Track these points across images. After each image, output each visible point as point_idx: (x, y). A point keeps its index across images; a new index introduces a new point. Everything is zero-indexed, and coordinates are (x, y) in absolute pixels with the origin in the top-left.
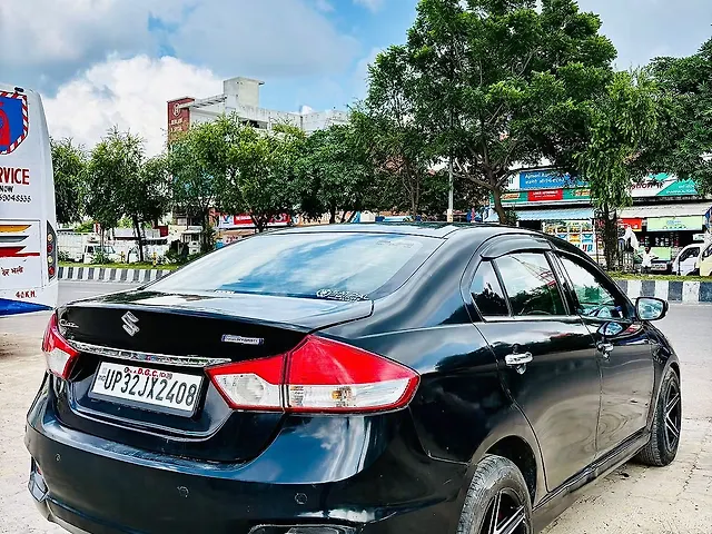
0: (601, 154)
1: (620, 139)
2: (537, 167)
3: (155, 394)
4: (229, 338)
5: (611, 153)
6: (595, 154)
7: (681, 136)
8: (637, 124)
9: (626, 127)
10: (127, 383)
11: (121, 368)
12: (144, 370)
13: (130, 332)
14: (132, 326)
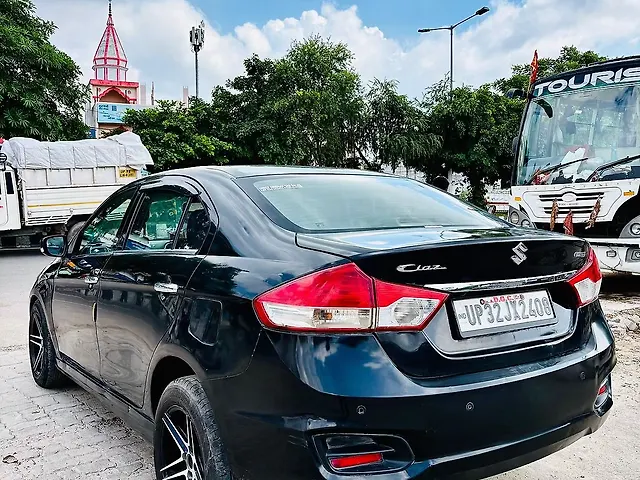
3: (520, 314)
10: (490, 314)
11: (477, 301)
12: (499, 297)
13: (518, 261)
14: (521, 255)
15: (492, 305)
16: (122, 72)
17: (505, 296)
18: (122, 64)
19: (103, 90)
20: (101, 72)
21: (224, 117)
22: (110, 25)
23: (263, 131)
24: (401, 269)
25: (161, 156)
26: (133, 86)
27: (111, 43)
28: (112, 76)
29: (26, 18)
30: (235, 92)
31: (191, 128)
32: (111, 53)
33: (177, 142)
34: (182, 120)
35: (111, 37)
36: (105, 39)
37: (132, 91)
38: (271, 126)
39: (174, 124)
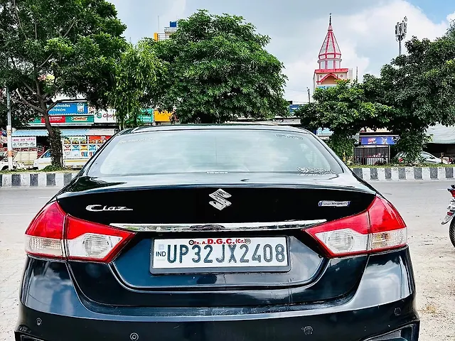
0: (124, 94)
1: (134, 85)
2: (76, 99)
3: (238, 257)
4: (325, 203)
5: (129, 93)
6: (119, 93)
7: (168, 86)
8: (145, 77)
9: (139, 78)
10: (198, 254)
11: (185, 241)
12: (215, 240)
13: (219, 207)
14: (223, 201)
15: (202, 246)
16: (337, 62)
17: (224, 240)
18: (337, 56)
19: (324, 76)
20: (323, 64)
21: (389, 87)
22: (330, 31)
23: (417, 95)
24: (89, 208)
25: (336, 119)
26: (345, 71)
27: (330, 43)
28: (330, 66)
29: (250, 36)
30: (397, 68)
31: (358, 98)
32: (330, 50)
33: (348, 108)
34: (352, 93)
35: (330, 39)
36: (326, 41)
37: (344, 75)
38: (425, 90)
39: (346, 96)
